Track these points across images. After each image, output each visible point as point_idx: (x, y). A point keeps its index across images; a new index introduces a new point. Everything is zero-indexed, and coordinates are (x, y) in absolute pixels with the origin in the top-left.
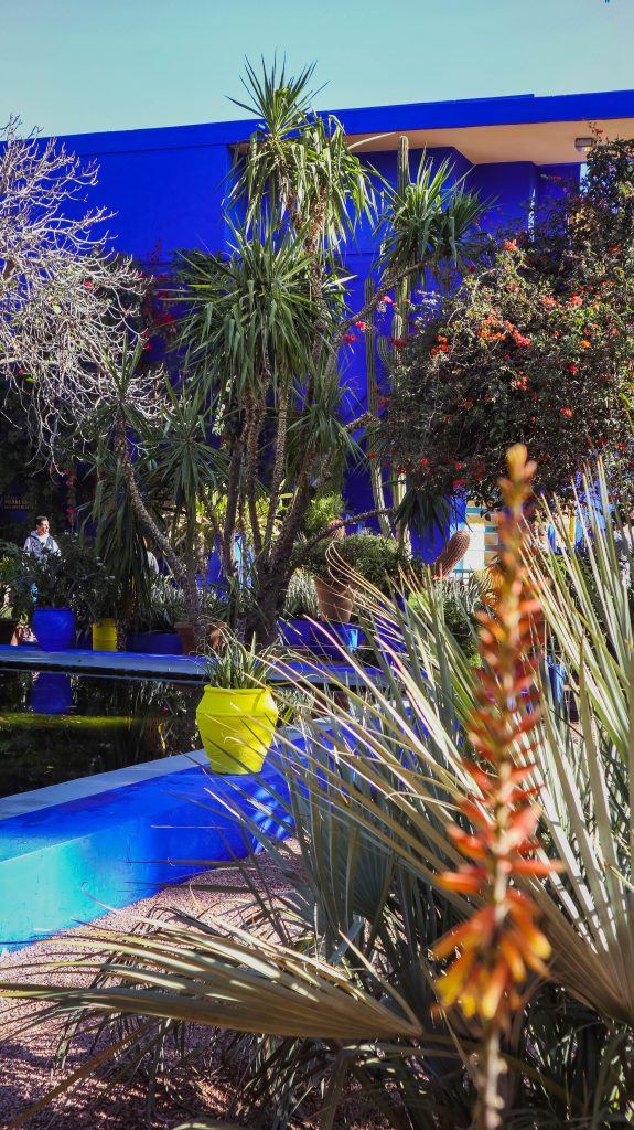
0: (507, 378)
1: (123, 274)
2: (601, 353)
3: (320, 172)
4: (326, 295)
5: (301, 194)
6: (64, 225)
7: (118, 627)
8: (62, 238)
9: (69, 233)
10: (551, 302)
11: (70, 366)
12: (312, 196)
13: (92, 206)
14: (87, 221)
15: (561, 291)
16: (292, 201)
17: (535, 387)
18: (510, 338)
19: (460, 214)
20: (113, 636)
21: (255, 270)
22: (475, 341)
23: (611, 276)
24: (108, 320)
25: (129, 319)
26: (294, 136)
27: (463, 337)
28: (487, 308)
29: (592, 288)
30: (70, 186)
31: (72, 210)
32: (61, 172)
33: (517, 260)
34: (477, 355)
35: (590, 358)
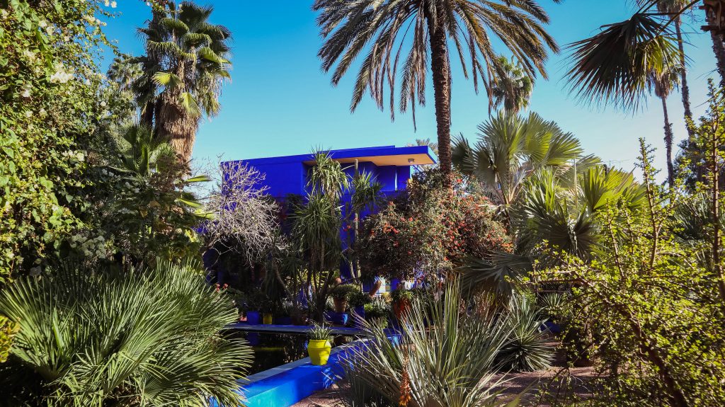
0: (392, 243)
1: (273, 205)
2: (418, 235)
3: (334, 177)
4: (336, 212)
5: (328, 184)
6: (254, 191)
7: (273, 317)
8: (253, 195)
9: (256, 193)
10: (404, 219)
11: (256, 234)
12: (331, 185)
13: (263, 185)
14: (262, 190)
15: (407, 216)
16: (326, 186)
17: (400, 245)
18: (392, 231)
19: (376, 188)
20: (271, 319)
21: (316, 208)
22: (382, 232)
23: (420, 211)
24: (268, 220)
25: (274, 219)
26: (326, 167)
27: (379, 230)
28: (385, 222)
29: (416, 215)
30: (256, 180)
31: (257, 187)
32: (254, 176)
33: (393, 207)
34: (383, 235)
35: (416, 236)
